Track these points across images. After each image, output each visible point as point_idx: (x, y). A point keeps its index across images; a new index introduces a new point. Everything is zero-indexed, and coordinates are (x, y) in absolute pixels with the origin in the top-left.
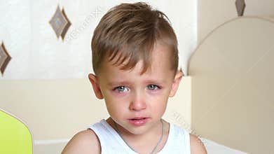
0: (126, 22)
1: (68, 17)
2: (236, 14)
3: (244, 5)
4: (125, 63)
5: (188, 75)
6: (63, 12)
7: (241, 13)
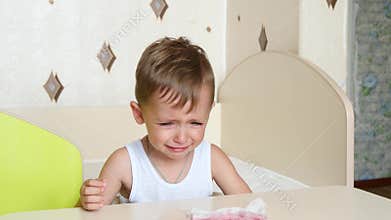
0: (175, 61)
1: (114, 51)
2: (259, 49)
3: (266, 42)
4: (176, 102)
5: (218, 102)
6: (109, 47)
7: (264, 48)
